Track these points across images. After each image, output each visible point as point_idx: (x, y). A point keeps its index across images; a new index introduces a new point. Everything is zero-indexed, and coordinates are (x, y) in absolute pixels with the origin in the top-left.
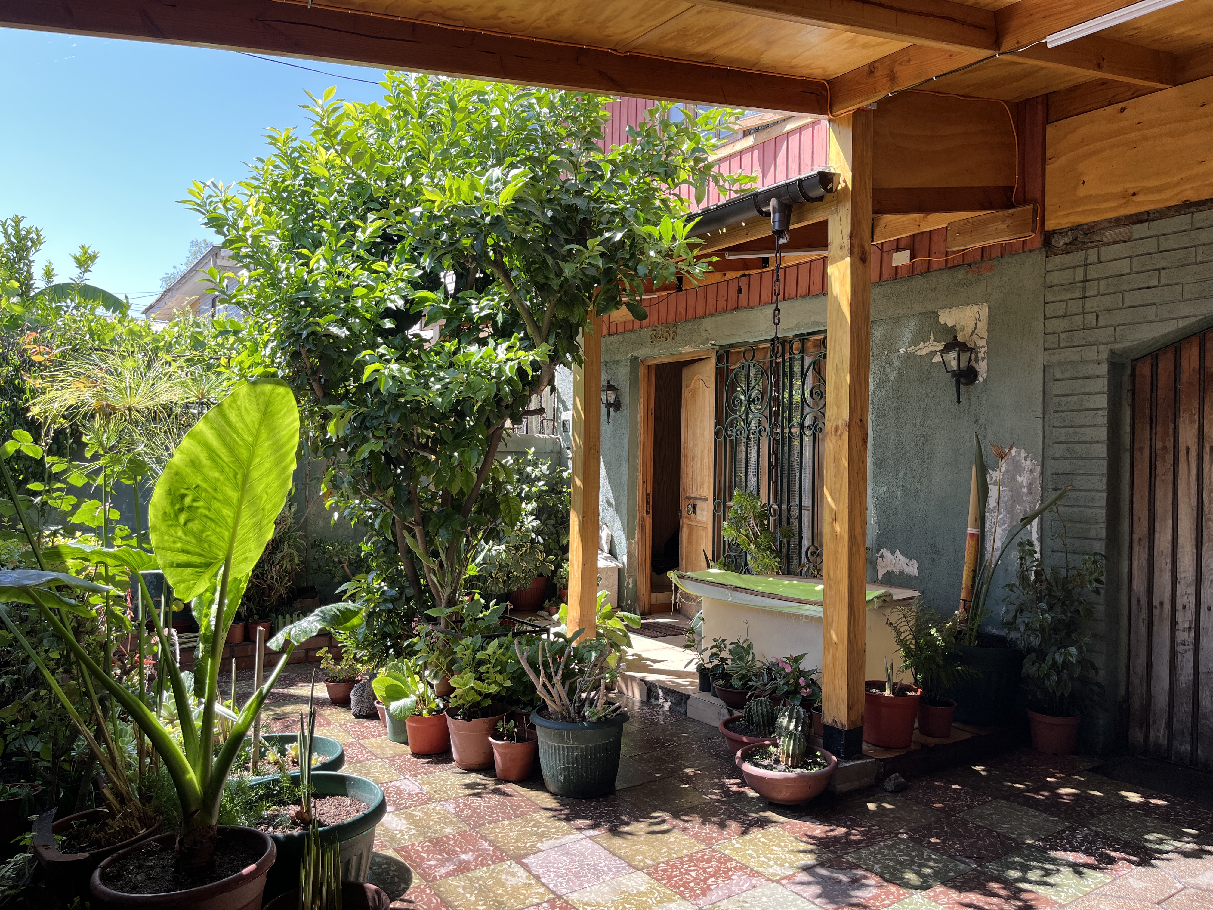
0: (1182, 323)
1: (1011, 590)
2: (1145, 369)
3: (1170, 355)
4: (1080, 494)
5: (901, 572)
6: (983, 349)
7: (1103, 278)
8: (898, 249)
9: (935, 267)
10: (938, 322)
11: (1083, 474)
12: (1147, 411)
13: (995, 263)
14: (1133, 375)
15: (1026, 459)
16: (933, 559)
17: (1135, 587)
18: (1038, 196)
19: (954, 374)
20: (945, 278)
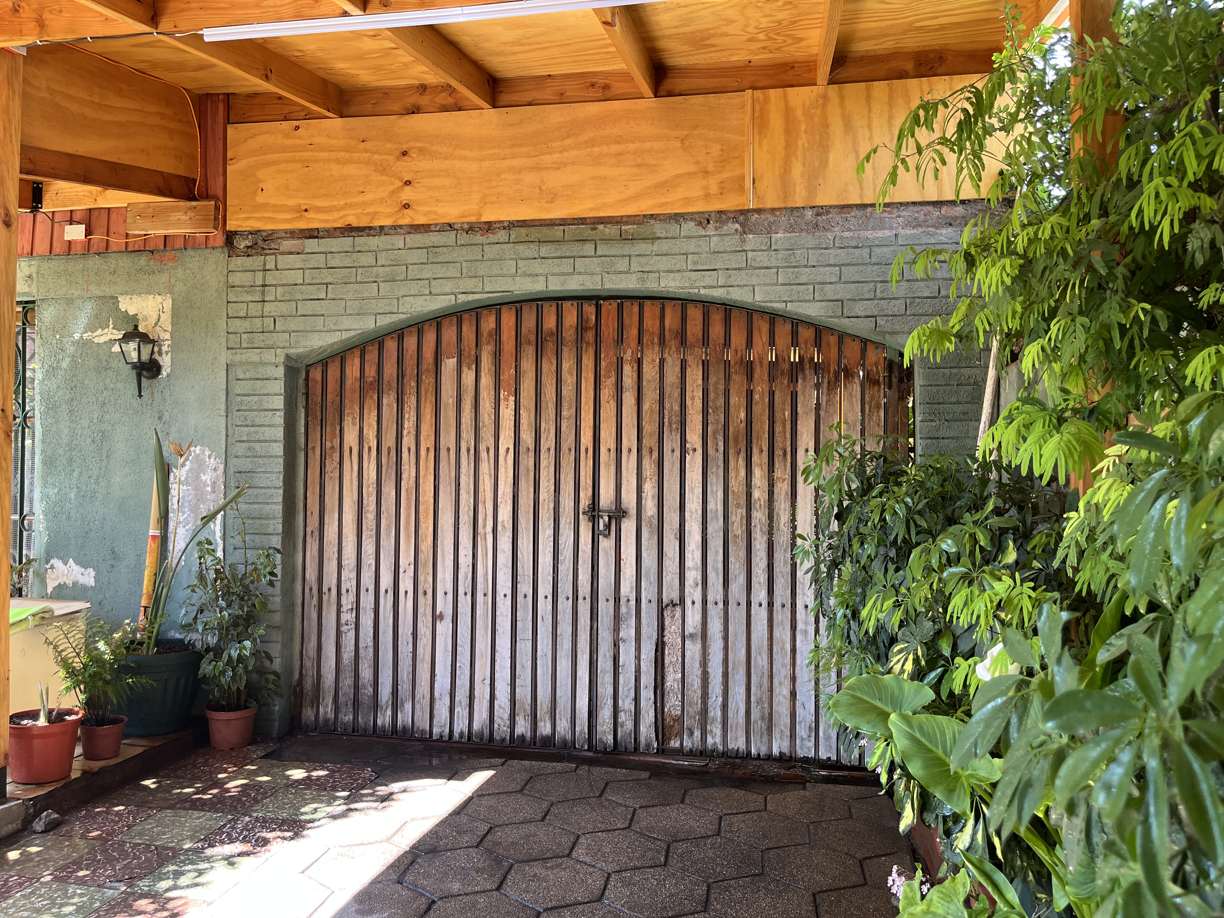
0: (345, 335)
1: (193, 591)
2: (316, 374)
3: (337, 363)
4: (262, 491)
5: (75, 584)
6: (167, 343)
7: (280, 285)
8: (71, 222)
9: (113, 248)
10: (117, 308)
11: (265, 472)
12: (319, 414)
13: (179, 254)
14: (307, 379)
15: (210, 457)
16: (112, 566)
17: (307, 576)
18: (220, 194)
19: (134, 366)
20: (125, 262)
